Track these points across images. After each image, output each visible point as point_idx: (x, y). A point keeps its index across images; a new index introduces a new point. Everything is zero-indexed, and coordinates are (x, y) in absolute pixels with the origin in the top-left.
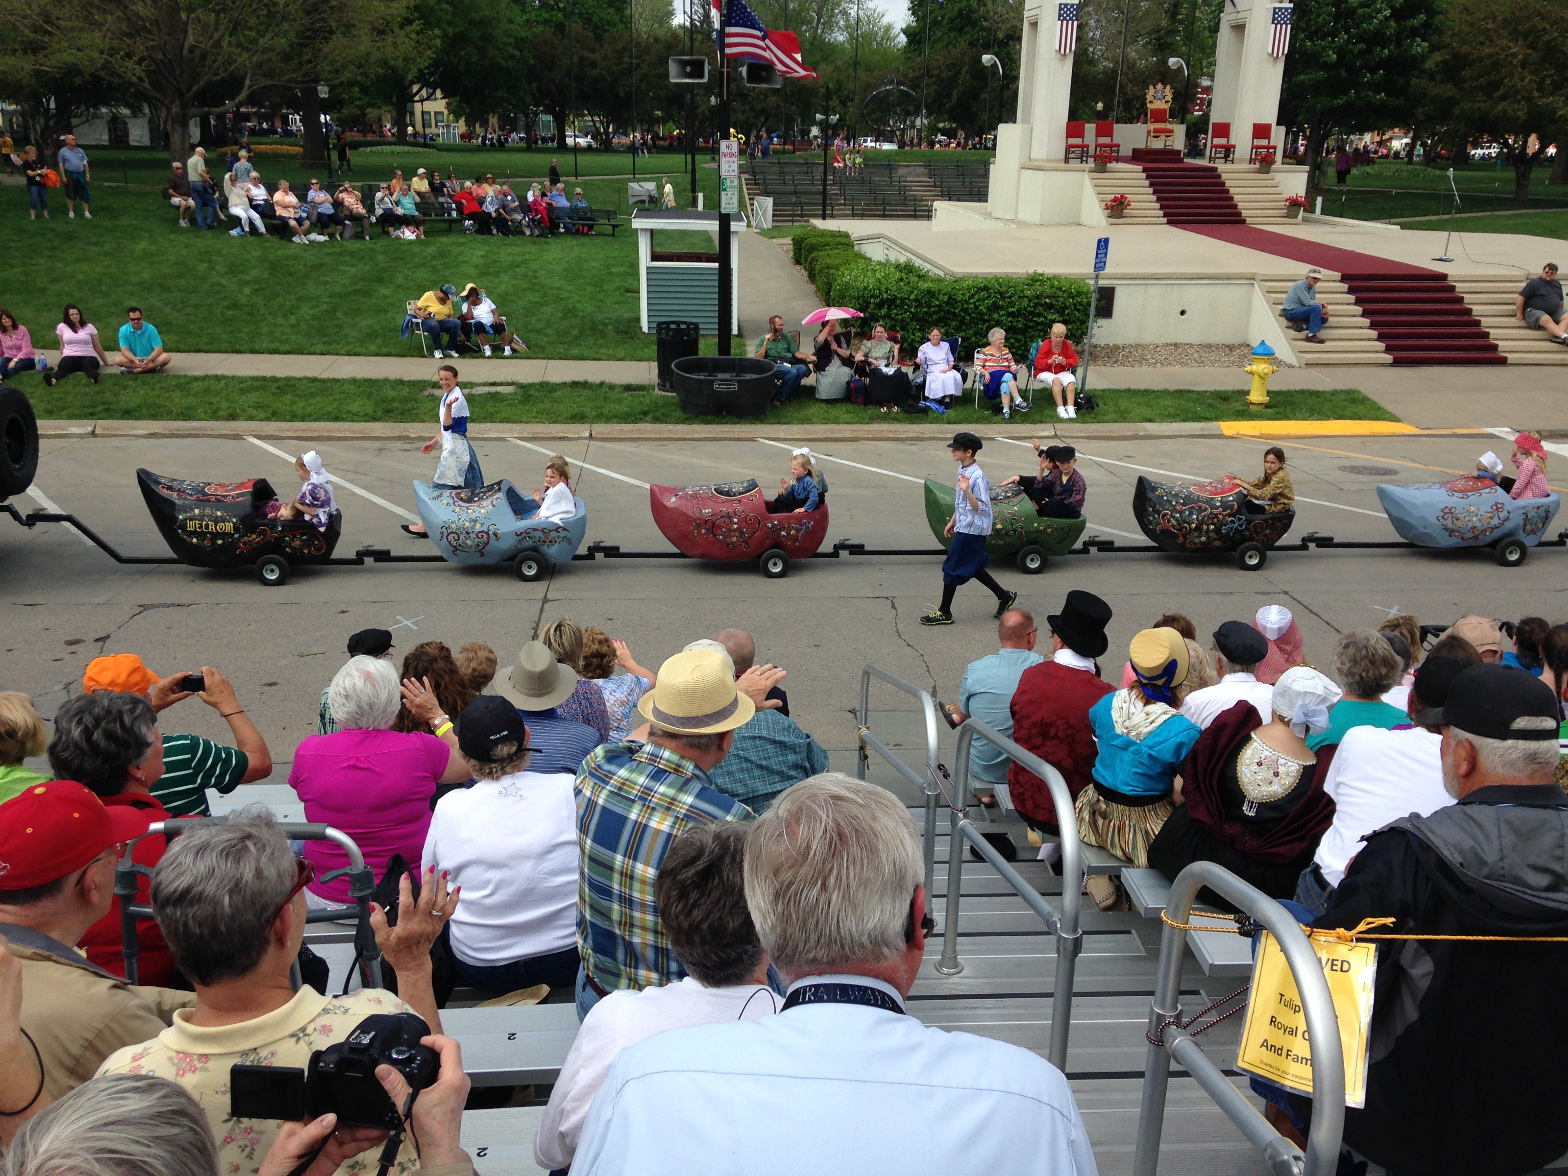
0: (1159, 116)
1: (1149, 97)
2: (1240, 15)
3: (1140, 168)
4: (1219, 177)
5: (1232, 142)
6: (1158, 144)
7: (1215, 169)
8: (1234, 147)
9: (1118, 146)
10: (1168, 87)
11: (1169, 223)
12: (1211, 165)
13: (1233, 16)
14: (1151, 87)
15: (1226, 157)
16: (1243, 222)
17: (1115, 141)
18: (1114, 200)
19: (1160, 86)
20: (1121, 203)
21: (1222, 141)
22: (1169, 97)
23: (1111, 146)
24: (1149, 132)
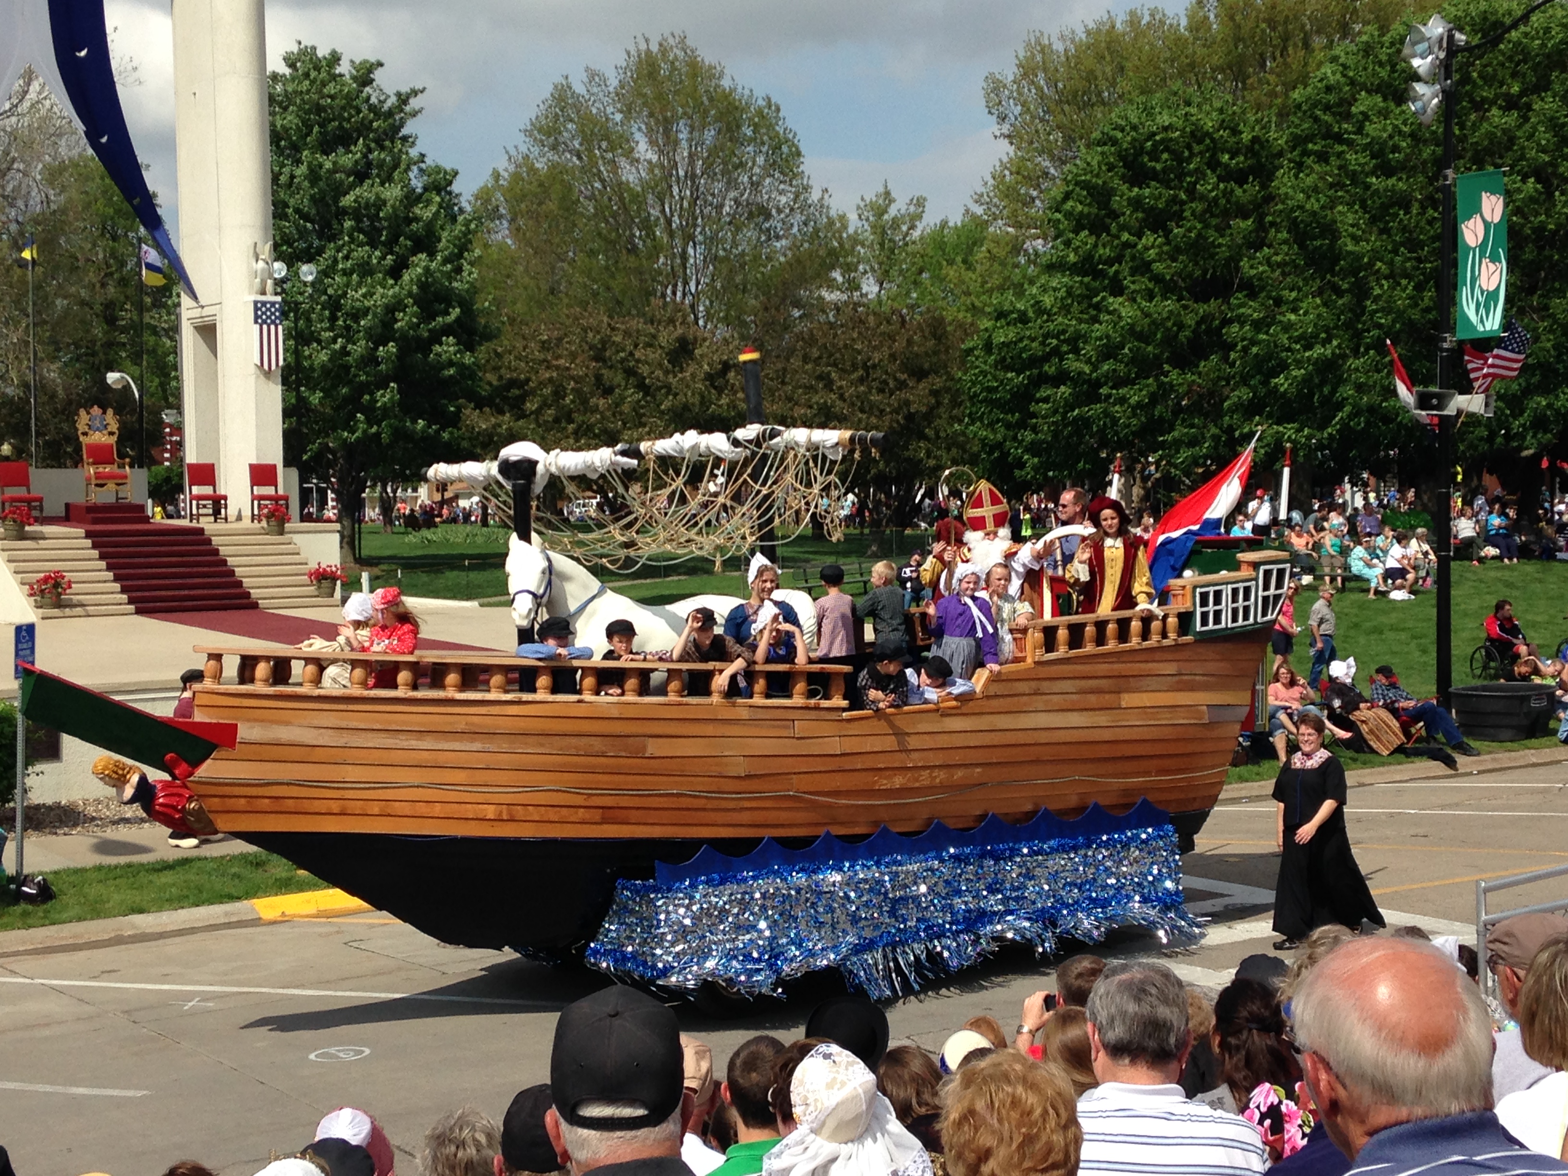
0: (101, 455)
1: (81, 427)
2: (207, 311)
3: (81, 532)
4: (209, 542)
5: (221, 491)
6: (105, 496)
7: (202, 531)
8: (225, 498)
9: (40, 500)
10: (110, 412)
11: (139, 612)
12: (194, 524)
13: (197, 313)
14: (82, 412)
15: (216, 513)
16: (255, 606)
17: (34, 493)
18: (46, 580)
19: (96, 410)
20: (57, 585)
21: (207, 490)
22: (114, 426)
23: (29, 501)
24: (88, 479)
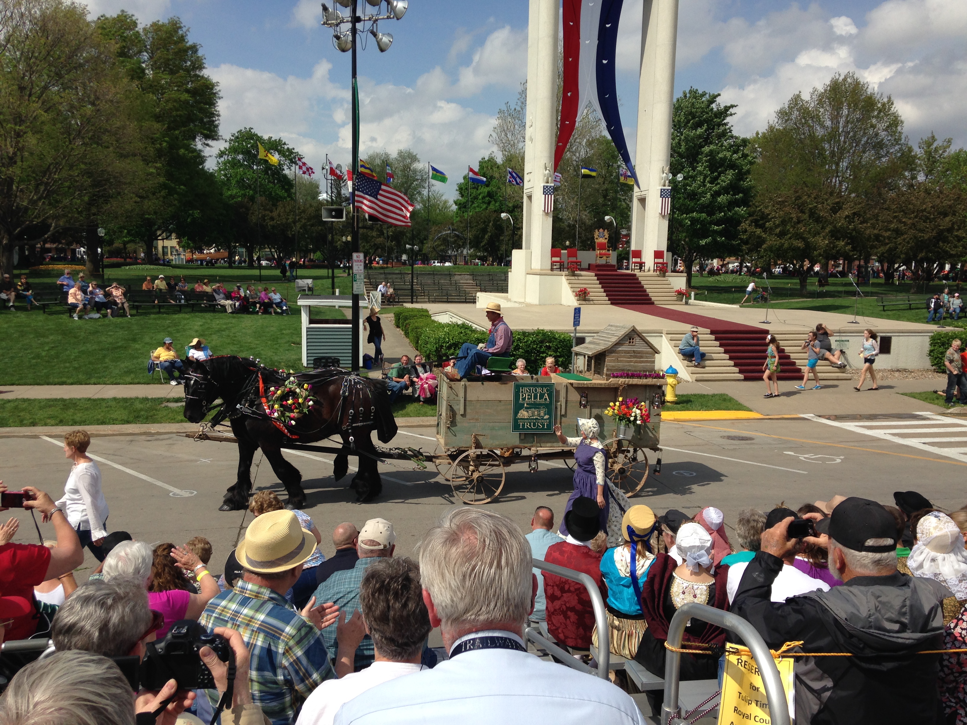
0: (602, 247)
1: (596, 236)
2: (643, 193)
3: (593, 274)
4: (638, 279)
5: (643, 260)
6: (602, 261)
7: (635, 275)
8: (644, 263)
9: (580, 262)
10: (606, 231)
11: (612, 304)
12: (633, 272)
13: (639, 194)
14: (596, 231)
15: (641, 268)
16: (653, 303)
17: (579, 260)
18: (581, 291)
19: (601, 230)
20: (585, 293)
21: (638, 260)
22: (607, 236)
23: (576, 262)
24: (597, 255)
